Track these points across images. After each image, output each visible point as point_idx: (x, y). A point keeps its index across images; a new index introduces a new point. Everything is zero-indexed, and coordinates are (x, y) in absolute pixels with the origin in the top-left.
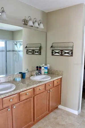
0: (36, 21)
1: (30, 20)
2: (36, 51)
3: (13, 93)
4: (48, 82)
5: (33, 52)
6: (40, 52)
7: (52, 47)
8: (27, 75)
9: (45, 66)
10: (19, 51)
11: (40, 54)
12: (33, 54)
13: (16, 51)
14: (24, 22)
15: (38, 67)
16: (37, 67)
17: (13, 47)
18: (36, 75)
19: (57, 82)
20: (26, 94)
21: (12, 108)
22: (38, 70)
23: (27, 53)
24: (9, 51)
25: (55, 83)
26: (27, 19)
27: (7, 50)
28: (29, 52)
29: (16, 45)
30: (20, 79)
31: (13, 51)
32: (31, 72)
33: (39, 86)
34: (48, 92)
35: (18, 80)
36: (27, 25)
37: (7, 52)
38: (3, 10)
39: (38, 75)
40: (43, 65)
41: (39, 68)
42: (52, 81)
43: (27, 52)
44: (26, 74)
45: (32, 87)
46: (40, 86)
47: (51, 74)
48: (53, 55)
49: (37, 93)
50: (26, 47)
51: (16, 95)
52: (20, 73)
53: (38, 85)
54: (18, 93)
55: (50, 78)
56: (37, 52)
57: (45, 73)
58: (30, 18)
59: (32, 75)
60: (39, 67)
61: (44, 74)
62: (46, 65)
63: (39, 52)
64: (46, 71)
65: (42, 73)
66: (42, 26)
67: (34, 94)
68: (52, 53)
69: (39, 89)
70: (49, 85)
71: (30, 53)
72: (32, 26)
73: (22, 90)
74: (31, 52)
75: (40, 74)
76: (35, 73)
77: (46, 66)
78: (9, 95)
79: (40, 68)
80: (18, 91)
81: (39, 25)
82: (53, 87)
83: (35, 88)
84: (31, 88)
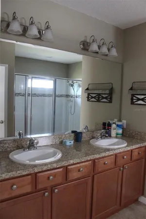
0: (103, 44)
1: (93, 41)
2: (104, 96)
3: (55, 165)
4: (122, 151)
5: (99, 98)
6: (111, 98)
7: (131, 89)
8: (85, 137)
9: (117, 123)
10: (77, 97)
11: (110, 102)
12: (98, 101)
13: (72, 97)
14: (83, 45)
15: (106, 123)
16: (104, 124)
17: (68, 90)
18: (101, 138)
19: (139, 153)
20: (79, 171)
21: (52, 191)
22: (104, 128)
23: (88, 100)
24: (61, 96)
25: (135, 153)
26: (88, 41)
27: (57, 93)
28: (92, 97)
29: (72, 86)
30: (72, 142)
31: (67, 96)
32: (93, 132)
33: (103, 157)
34: (120, 170)
35: (68, 143)
36: (87, 50)
37: (57, 98)
38: (47, 26)
39: (104, 138)
40: (116, 120)
41: (108, 126)
42: (128, 151)
43: (88, 97)
44: (84, 135)
45: (92, 157)
46: (105, 157)
47: (129, 137)
48: (132, 103)
49: (100, 170)
50: (87, 89)
51: (61, 169)
52: (73, 132)
53: (103, 154)
54: (64, 166)
55: (126, 145)
56: (106, 98)
57: (117, 134)
58: (93, 38)
59: (93, 138)
60: (108, 124)
61: (116, 137)
62: (120, 120)
63: (109, 97)
64: (120, 131)
65: (112, 136)
66: (114, 52)
67: (94, 172)
68: (132, 99)
69: (104, 164)
70: (123, 158)
71: (93, 99)
72: (97, 53)
73: (72, 162)
74: (94, 97)
75: (107, 135)
76: (99, 134)
77: (120, 123)
78: (48, 168)
79: (110, 125)
80: (65, 163)
81: (109, 50)
82: (130, 161)
83: (96, 161)
84: (89, 159)
